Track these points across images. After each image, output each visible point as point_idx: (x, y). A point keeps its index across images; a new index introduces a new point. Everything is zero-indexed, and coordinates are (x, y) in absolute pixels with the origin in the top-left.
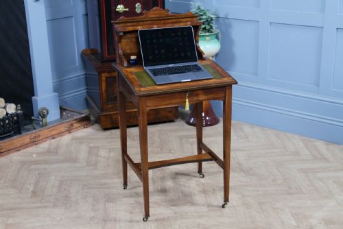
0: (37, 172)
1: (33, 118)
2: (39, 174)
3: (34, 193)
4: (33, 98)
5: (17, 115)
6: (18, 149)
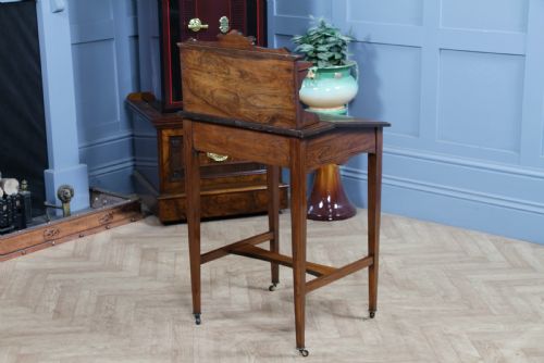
0: (58, 285)
1: (46, 203)
2: (62, 287)
3: (58, 313)
4: (46, 171)
5: (21, 198)
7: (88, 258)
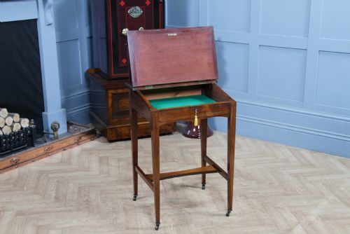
0: (55, 180)
1: (44, 131)
2: (57, 182)
3: (57, 198)
4: (44, 113)
5: (30, 129)
6: (33, 160)
7: (70, 164)
